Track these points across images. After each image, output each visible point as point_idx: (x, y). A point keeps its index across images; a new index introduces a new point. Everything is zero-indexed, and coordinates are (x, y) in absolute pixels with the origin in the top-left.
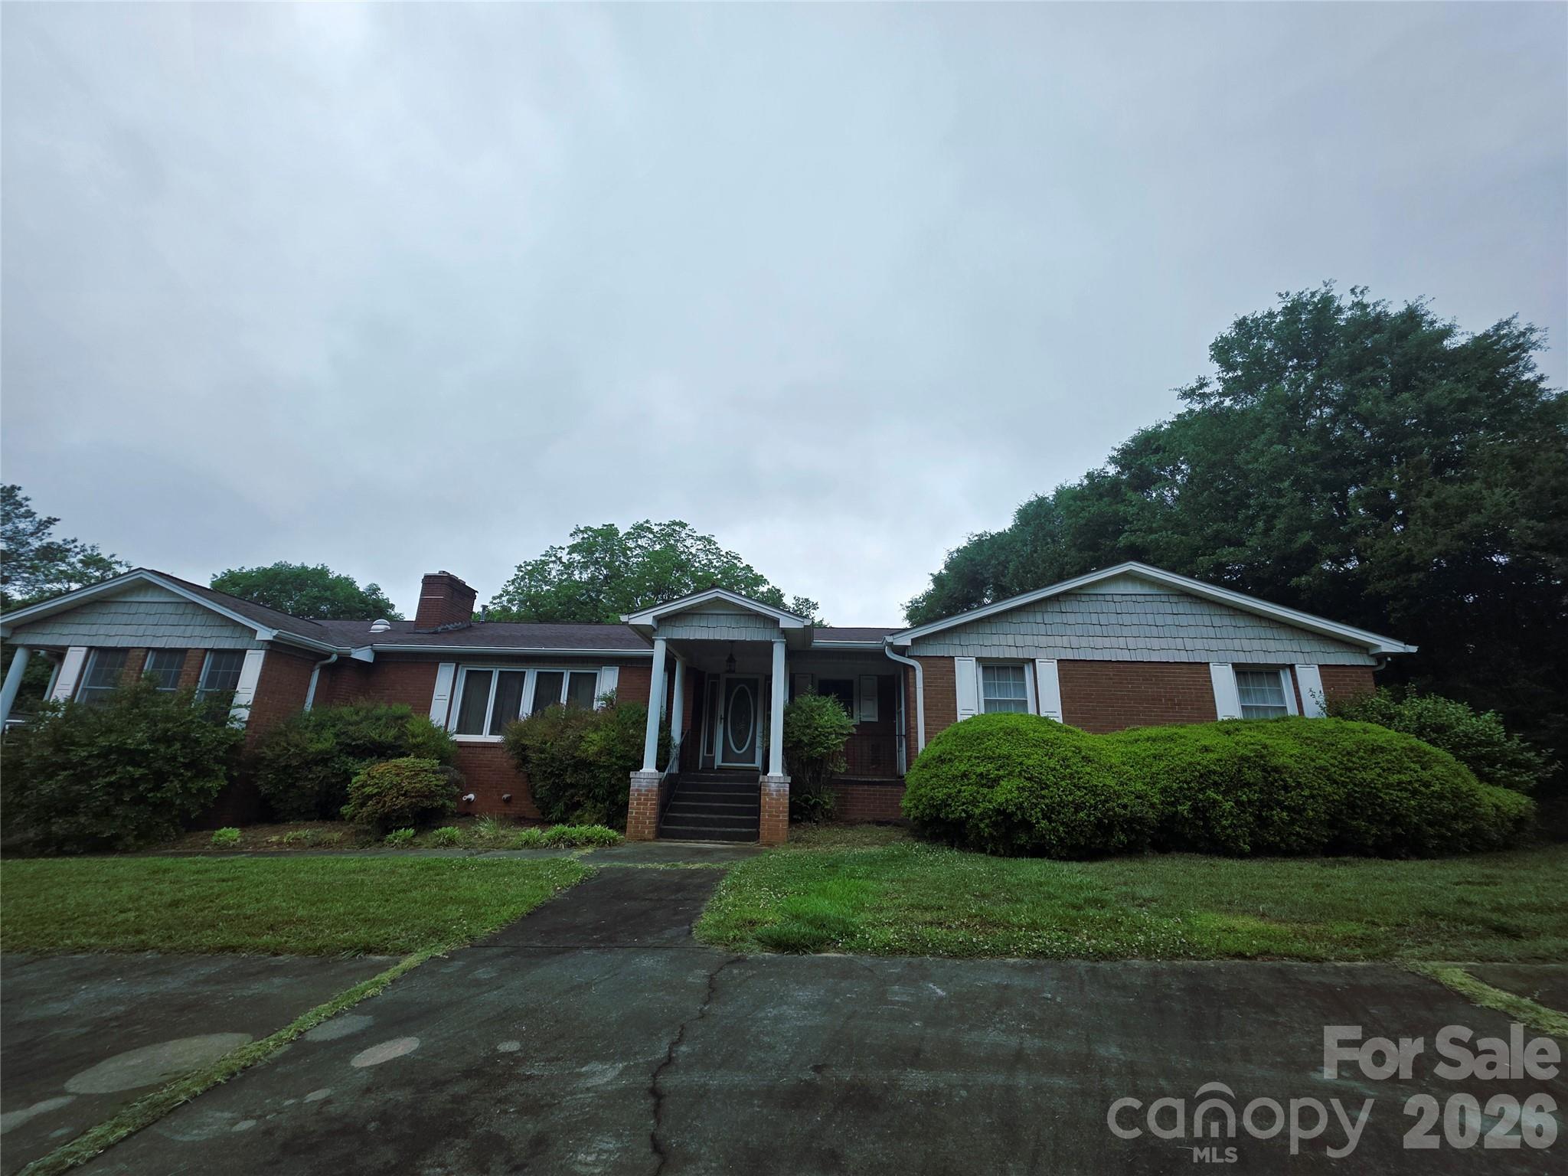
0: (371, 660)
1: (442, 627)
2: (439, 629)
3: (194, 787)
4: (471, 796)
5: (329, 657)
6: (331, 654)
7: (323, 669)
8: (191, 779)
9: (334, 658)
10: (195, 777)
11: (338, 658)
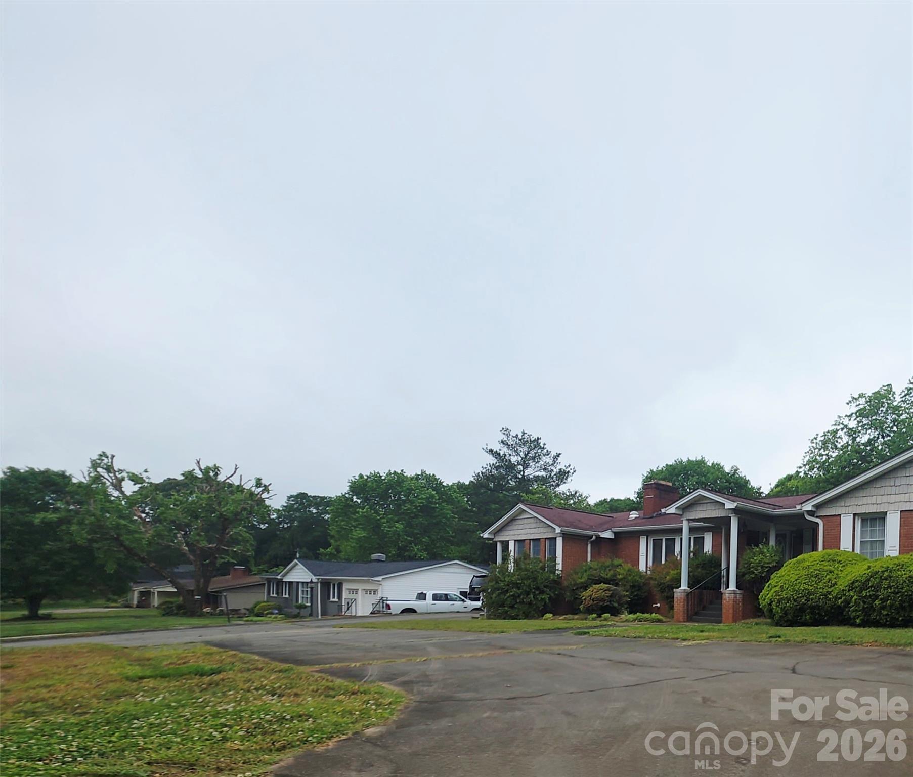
0: (613, 537)
1: (656, 513)
2: (654, 515)
3: (539, 597)
4: (658, 605)
5: (592, 537)
6: (593, 536)
7: (592, 543)
8: (538, 594)
9: (594, 537)
10: (540, 593)
11: (596, 538)
